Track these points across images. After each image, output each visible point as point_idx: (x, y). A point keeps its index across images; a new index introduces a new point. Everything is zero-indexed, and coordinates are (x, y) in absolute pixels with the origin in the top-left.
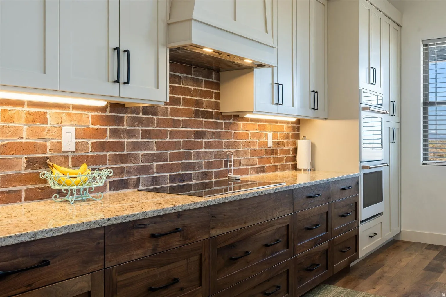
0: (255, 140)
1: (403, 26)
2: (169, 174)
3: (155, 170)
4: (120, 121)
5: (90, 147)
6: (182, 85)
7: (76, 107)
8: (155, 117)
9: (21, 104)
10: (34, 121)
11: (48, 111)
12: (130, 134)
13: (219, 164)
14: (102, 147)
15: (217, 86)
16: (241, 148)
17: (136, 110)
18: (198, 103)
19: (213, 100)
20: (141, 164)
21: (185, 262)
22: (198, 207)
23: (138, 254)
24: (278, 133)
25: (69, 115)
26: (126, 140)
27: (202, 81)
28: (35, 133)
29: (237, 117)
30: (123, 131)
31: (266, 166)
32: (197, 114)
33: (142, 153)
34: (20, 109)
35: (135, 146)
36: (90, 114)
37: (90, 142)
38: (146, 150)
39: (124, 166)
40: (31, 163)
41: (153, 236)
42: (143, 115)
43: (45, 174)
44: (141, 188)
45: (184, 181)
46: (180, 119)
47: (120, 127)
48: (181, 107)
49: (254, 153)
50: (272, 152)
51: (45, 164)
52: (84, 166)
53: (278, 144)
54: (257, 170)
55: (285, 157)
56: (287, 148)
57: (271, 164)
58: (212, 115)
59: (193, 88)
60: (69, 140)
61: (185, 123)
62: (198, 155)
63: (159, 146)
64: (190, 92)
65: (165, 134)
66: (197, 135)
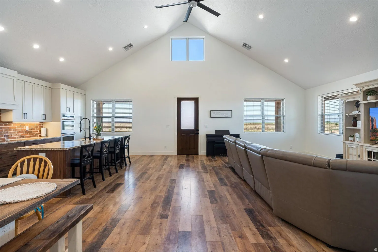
0: (20, 128)
1: (86, 95)
13: (1, 136)
16: (12, 131)
24: (32, 126)
29: (10, 122)
31: (25, 136)
49: (18, 132)
50: (29, 132)
53: (32, 129)
54: (21, 137)
55: (35, 133)
56: (36, 130)
57: (28, 135)
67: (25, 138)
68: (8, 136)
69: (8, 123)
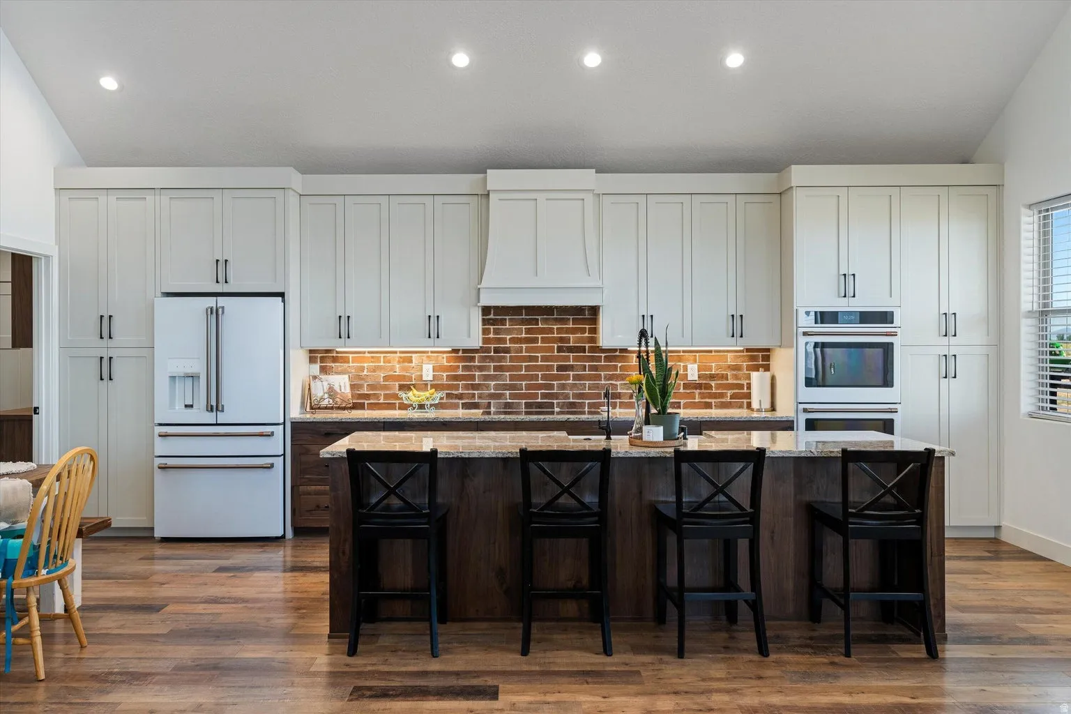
1: (1005, 188)
2: (524, 401)
3: (508, 397)
4: (472, 359)
5: (445, 377)
6: (540, 326)
7: (432, 352)
8: (508, 355)
9: (396, 352)
10: (403, 362)
11: (414, 355)
12: (481, 368)
13: (596, 396)
14: (456, 378)
15: (592, 321)
17: (487, 350)
18: (562, 340)
19: (587, 335)
20: (492, 391)
22: (460, 420)
24: (713, 364)
25: (428, 357)
26: (477, 373)
27: (569, 319)
28: (403, 369)
30: (474, 366)
31: (684, 401)
32: (560, 349)
33: (494, 383)
34: (395, 355)
35: (487, 378)
36: (445, 355)
37: (445, 375)
38: (498, 381)
39: (476, 392)
40: (400, 387)
42: (495, 353)
43: (402, 394)
44: (492, 409)
45: (542, 408)
46: (539, 355)
47: (472, 364)
48: (539, 344)
50: (699, 386)
51: (408, 388)
52: (433, 390)
53: (712, 377)
55: (729, 393)
56: (735, 382)
57: (696, 401)
58: (583, 350)
59: (555, 327)
60: (428, 373)
61: (544, 359)
62: (563, 387)
63: (512, 378)
64: (551, 331)
65: (520, 368)
66: (560, 368)
69: (617, 353)
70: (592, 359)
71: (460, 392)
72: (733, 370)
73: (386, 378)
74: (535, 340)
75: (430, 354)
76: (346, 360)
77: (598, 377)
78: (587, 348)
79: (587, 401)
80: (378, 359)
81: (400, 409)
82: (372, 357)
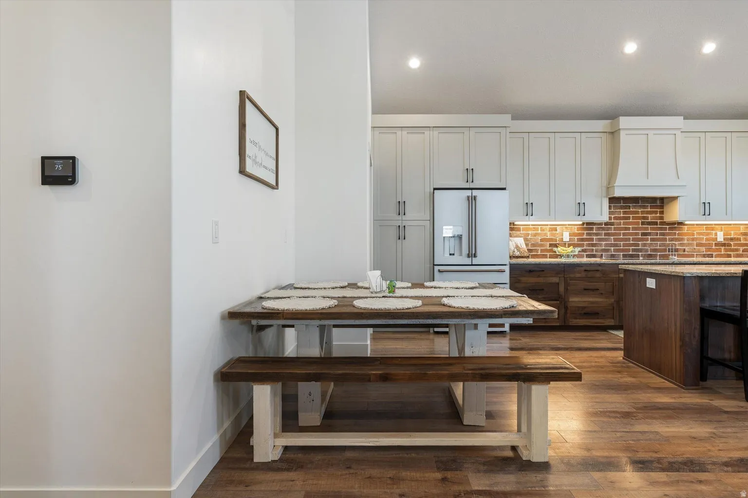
0: (701, 236)
2: (622, 253)
3: (612, 251)
4: (592, 229)
5: (576, 240)
6: (631, 210)
7: (569, 225)
8: (613, 227)
9: (547, 225)
10: (552, 231)
11: (558, 227)
12: (597, 234)
13: (665, 250)
14: (582, 240)
15: (662, 207)
16: (686, 242)
17: (601, 224)
18: (644, 218)
19: (658, 215)
20: (603, 248)
21: (604, 284)
23: (578, 275)
24: (732, 232)
25: (566, 228)
26: (595, 237)
27: (648, 205)
28: (552, 235)
29: (681, 223)
30: (593, 233)
31: (714, 254)
32: (643, 223)
33: (604, 243)
34: (547, 227)
35: (600, 240)
36: (576, 227)
37: (576, 238)
38: (607, 241)
39: (594, 248)
40: (551, 245)
41: (585, 270)
42: (605, 225)
43: (555, 249)
44: (603, 258)
45: (633, 257)
46: (631, 226)
48: (631, 221)
49: (698, 245)
50: (724, 245)
51: (556, 246)
52: (572, 247)
53: (732, 239)
54: (704, 256)
55: (741, 249)
56: (745, 242)
57: (722, 253)
58: (656, 223)
59: (640, 210)
60: (566, 237)
61: (634, 229)
62: (645, 245)
63: (615, 240)
64: (637, 213)
65: (620, 234)
66: (643, 234)
67: (714, 259)
68: (677, 250)
69: (676, 226)
70: (661, 229)
71: (585, 248)
72: (744, 235)
73: (542, 240)
74: (628, 218)
75: (567, 226)
76: (519, 230)
77: (665, 240)
78: (658, 223)
79: (659, 254)
80: (537, 229)
81: (550, 258)
82: (534, 228)
